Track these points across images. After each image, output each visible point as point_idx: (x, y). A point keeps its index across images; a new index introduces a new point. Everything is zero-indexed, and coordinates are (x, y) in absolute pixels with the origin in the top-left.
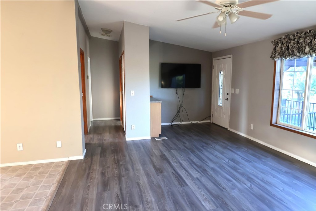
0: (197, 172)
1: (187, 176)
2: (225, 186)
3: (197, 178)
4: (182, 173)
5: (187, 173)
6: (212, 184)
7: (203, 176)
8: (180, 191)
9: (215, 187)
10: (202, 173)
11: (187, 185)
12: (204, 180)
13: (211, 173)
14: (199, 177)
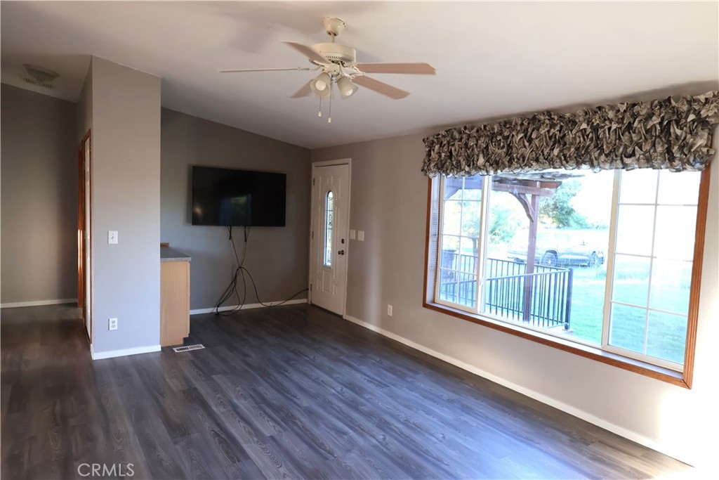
0: (271, 423)
1: (249, 436)
2: (332, 447)
3: (271, 437)
4: (237, 430)
5: (249, 428)
6: (305, 447)
7: (285, 430)
8: (230, 475)
9: (311, 452)
10: (283, 424)
11: (247, 457)
12: (286, 441)
13: (304, 420)
14: (276, 433)
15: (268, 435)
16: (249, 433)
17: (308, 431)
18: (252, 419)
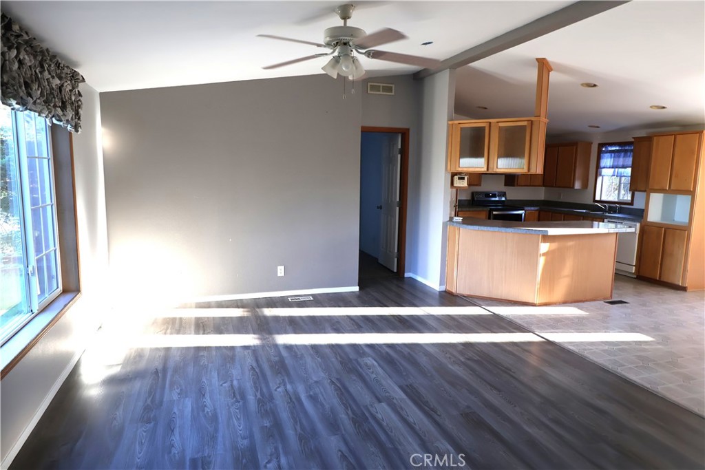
0: (379, 416)
1: (403, 406)
2: (328, 387)
3: (380, 401)
4: (415, 414)
5: (403, 413)
6: (352, 390)
7: (366, 407)
8: (412, 377)
9: (347, 384)
10: (367, 414)
11: (401, 387)
12: (365, 398)
13: (343, 416)
14: (376, 405)
15: (383, 404)
16: (401, 408)
17: (343, 404)
18: (400, 425)
